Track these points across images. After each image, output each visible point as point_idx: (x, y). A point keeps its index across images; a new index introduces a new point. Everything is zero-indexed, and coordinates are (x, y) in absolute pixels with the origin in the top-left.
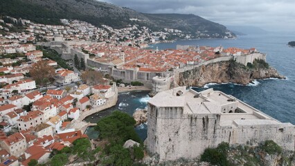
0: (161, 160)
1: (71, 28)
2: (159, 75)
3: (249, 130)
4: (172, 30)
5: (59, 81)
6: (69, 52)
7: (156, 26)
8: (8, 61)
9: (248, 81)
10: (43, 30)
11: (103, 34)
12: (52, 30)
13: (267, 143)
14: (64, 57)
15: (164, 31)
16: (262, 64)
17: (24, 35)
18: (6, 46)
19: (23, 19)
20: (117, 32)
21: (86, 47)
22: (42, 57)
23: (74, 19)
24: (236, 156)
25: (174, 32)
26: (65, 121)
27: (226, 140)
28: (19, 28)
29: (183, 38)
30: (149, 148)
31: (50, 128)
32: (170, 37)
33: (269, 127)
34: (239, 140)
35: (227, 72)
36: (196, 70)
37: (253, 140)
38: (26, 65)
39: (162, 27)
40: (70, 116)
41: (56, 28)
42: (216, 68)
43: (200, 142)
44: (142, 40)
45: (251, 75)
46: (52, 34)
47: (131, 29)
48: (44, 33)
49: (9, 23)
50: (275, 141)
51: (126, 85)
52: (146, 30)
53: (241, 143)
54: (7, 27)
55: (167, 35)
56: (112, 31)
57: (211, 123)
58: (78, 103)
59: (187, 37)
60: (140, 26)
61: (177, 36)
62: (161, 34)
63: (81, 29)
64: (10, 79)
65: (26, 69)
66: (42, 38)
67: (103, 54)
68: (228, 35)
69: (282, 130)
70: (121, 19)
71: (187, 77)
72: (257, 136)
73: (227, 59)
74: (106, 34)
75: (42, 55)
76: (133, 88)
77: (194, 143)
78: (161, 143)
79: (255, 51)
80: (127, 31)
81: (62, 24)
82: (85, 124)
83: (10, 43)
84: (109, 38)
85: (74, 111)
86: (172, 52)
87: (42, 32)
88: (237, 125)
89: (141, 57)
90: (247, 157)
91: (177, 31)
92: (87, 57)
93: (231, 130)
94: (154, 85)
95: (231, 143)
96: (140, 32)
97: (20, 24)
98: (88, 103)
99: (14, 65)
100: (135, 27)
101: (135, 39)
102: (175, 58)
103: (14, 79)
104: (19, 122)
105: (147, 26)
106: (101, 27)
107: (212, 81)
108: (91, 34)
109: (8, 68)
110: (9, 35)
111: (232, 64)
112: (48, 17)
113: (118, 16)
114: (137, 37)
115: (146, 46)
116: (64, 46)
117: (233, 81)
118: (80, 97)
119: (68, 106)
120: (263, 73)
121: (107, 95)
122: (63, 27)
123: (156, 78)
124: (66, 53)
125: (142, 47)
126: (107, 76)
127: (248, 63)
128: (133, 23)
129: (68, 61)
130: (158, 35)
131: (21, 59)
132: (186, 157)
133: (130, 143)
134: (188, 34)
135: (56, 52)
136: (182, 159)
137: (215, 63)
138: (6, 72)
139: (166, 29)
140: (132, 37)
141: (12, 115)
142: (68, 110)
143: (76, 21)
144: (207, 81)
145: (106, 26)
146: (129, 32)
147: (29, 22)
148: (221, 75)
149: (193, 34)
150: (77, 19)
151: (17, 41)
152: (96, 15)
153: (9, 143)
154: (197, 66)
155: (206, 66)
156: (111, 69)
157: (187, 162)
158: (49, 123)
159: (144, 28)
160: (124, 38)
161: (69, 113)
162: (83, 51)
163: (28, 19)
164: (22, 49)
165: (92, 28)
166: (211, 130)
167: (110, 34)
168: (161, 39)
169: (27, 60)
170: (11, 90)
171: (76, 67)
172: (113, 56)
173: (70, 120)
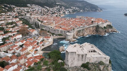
0: (69, 67)
1: (32, 8)
2: (69, 32)
3: (96, 58)
4: (75, 8)
5: (30, 34)
6: (33, 21)
7: (68, 6)
8: (10, 26)
9: (104, 34)
10: (20, 10)
11: (45, 11)
12: (24, 10)
13: (101, 62)
14: (30, 23)
15: (71, 8)
16: (110, 26)
17: (13, 13)
18: (7, 19)
19: (12, 5)
20: (51, 9)
21: (39, 18)
22: (22, 24)
23: (33, 4)
24: (91, 66)
25: (75, 9)
26: (35, 51)
27: (89, 61)
28: (11, 10)
29: (79, 11)
30: (66, 63)
31: (31, 54)
32: (74, 11)
33: (101, 57)
34: (92, 61)
35: (95, 30)
36: (83, 30)
37: (97, 61)
38: (17, 27)
39: (70, 6)
40: (37, 49)
41: (25, 9)
42: (91, 29)
43: (81, 62)
44: (62, 13)
45: (105, 31)
46: (24, 12)
47: (57, 8)
48: (21, 11)
49: (6, 7)
50: (103, 61)
51: (56, 35)
52: (63, 8)
53: (93, 62)
54: (6, 9)
55: (72, 10)
56: (49, 9)
57: (84, 56)
58: (39, 44)
59: (81, 11)
60: (61, 6)
61: (77, 10)
62: (70, 10)
63: (36, 9)
64: (12, 34)
65: (17, 29)
66: (20, 14)
67: (46, 21)
68: (99, 10)
69: (105, 58)
70: (52, 3)
71: (80, 32)
72: (98, 60)
73: (96, 25)
74: (46, 10)
75: (22, 23)
76: (59, 37)
77: (79, 62)
78: (69, 62)
79: (108, 21)
80: (55, 9)
81: (28, 7)
82: (42, 52)
83: (9, 17)
84: (48, 12)
85: (38, 47)
86: (74, 19)
87: (20, 11)
88: (92, 57)
89: (61, 22)
90: (94, 66)
91: (76, 8)
92: (40, 23)
93: (90, 58)
94: (67, 36)
95: (90, 62)
96: (61, 9)
97: (11, 7)
98: (42, 44)
99: (12, 27)
100: (58, 7)
101: (59, 12)
102: (75, 23)
103: (13, 34)
104: (20, 52)
105: (64, 6)
106: (44, 7)
107: (90, 34)
108: (40, 11)
109: (10, 29)
110: (7, 13)
111: (98, 27)
112: (22, 4)
113: (51, 2)
114: (60, 11)
115: (63, 16)
116: (30, 18)
117: (98, 33)
118: (39, 41)
119: (36, 45)
120: (110, 30)
121: (49, 41)
122: (28, 8)
123: (68, 33)
124: (31, 21)
125: (62, 16)
126: (48, 32)
127: (104, 27)
128: (58, 5)
129: (32, 24)
130: (68, 10)
131: (14, 24)
132: (77, 66)
133: (60, 61)
134: (82, 9)
135: (27, 21)
136: (76, 66)
137: (91, 27)
138: (10, 30)
139: (72, 7)
140: (58, 11)
141: (17, 49)
142: (36, 47)
143: (33, 5)
144: (88, 34)
145: (46, 7)
146: (56, 9)
147: (14, 6)
148: (93, 31)
149: (84, 9)
150: (34, 4)
151: (11, 16)
152: (42, 2)
153: (20, 60)
154: (84, 28)
155: (87, 28)
156: (50, 29)
157: (77, 67)
158: (30, 52)
159: (63, 7)
160: (54, 12)
161: (36, 48)
162: (38, 20)
163: (14, 5)
164: (14, 20)
165: (40, 8)
166: (84, 58)
167: (48, 11)
168: (70, 12)
169: (17, 25)
170: (14, 39)
171: (36, 27)
172: (50, 22)
173: (37, 50)
